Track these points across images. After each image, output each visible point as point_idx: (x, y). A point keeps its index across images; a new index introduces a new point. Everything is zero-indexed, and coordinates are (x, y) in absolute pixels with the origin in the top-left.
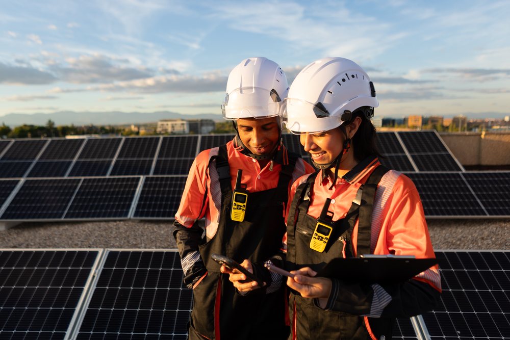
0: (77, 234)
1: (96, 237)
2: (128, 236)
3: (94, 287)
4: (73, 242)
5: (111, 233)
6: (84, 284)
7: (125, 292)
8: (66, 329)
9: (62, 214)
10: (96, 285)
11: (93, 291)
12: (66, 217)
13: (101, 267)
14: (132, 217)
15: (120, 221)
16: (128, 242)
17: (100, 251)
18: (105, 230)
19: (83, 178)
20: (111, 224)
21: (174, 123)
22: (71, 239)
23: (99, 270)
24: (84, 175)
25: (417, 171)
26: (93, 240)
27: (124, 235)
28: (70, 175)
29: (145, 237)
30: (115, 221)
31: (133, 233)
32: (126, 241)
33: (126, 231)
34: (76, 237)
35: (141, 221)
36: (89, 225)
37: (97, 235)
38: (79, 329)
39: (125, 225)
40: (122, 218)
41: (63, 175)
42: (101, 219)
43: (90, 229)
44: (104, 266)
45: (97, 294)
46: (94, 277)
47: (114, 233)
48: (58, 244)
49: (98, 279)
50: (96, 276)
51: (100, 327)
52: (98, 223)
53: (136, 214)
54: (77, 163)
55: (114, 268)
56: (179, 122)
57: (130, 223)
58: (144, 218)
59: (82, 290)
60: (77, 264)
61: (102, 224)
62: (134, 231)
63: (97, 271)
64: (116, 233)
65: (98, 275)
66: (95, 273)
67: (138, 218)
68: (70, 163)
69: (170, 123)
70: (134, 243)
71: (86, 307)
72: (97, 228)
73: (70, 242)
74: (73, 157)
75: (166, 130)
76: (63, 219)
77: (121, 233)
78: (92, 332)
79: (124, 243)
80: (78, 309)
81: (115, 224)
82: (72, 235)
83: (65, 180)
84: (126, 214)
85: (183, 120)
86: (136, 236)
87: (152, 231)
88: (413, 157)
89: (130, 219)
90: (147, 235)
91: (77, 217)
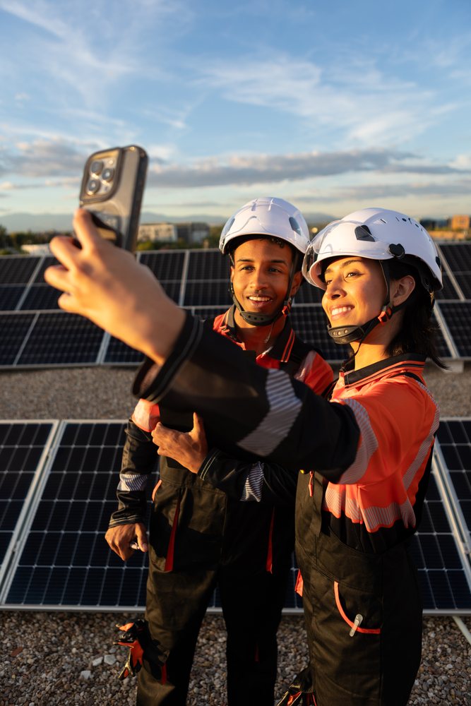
0: (32, 387)
1: (57, 390)
2: (97, 389)
3: (47, 472)
4: (27, 397)
5: (76, 384)
6: (34, 468)
7: (87, 478)
8: (13, 528)
9: (13, 359)
10: (50, 468)
11: (47, 477)
12: (19, 363)
13: (57, 445)
14: (102, 363)
15: (87, 367)
16: (97, 396)
17: (56, 423)
18: (68, 380)
19: (38, 312)
20: (76, 373)
21: (158, 227)
22: (24, 393)
23: (54, 449)
24: (40, 308)
25: (463, 299)
26: (52, 395)
27: (91, 387)
28: (23, 308)
29: (119, 390)
30: (81, 368)
31: (103, 384)
32: (94, 396)
33: (95, 382)
34: (32, 391)
35: (113, 368)
36: (48, 373)
37: (57, 387)
38: (30, 527)
39: (93, 373)
40: (90, 364)
41: (13, 308)
42: (62, 365)
43: (49, 380)
44: (61, 444)
45: (53, 481)
46: (47, 458)
47: (79, 384)
48: (9, 400)
49: (53, 461)
50: (50, 457)
51: (56, 525)
52: (59, 371)
53: (107, 358)
54: (33, 289)
55: (73, 446)
56: (164, 227)
57: (100, 370)
58: (117, 364)
59: (32, 476)
60: (26, 441)
61: (65, 373)
62: (104, 381)
63: (52, 450)
64: (82, 384)
65: (52, 455)
66: (49, 453)
67: (110, 364)
68: (23, 289)
69: (153, 228)
70: (105, 397)
71: (38, 499)
72: (57, 378)
73: (24, 398)
74: (27, 281)
75: (148, 237)
76: (14, 366)
77: (87, 385)
78: (46, 532)
79: (92, 398)
80: (27, 501)
81: (80, 371)
82: (27, 388)
83: (16, 316)
84: (94, 359)
85: (169, 224)
86: (106, 388)
87: (127, 381)
88: (457, 278)
89: (99, 366)
90: (121, 386)
91: (33, 362)
